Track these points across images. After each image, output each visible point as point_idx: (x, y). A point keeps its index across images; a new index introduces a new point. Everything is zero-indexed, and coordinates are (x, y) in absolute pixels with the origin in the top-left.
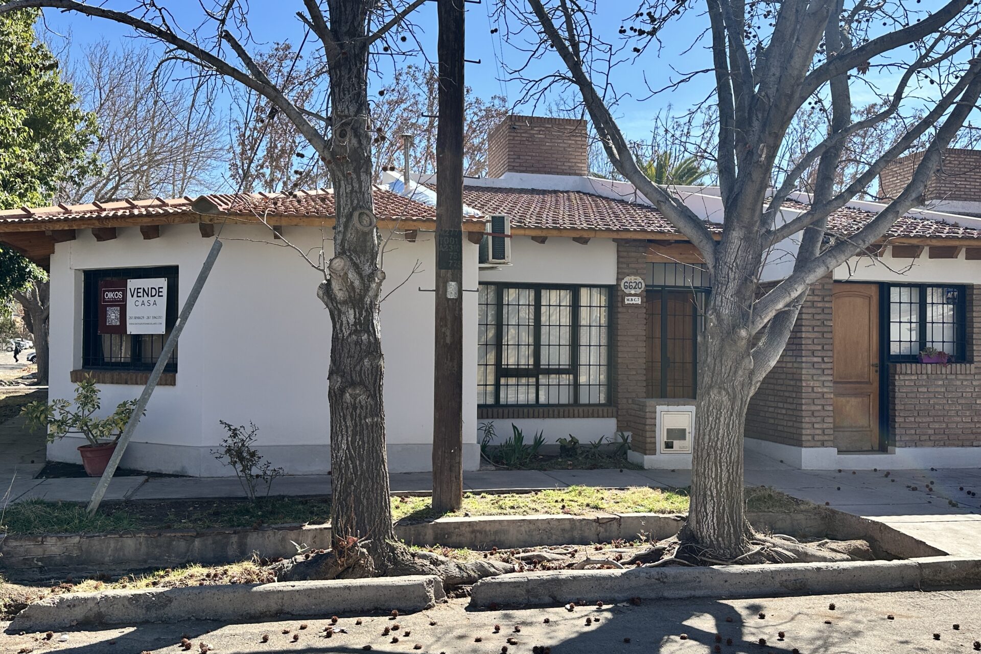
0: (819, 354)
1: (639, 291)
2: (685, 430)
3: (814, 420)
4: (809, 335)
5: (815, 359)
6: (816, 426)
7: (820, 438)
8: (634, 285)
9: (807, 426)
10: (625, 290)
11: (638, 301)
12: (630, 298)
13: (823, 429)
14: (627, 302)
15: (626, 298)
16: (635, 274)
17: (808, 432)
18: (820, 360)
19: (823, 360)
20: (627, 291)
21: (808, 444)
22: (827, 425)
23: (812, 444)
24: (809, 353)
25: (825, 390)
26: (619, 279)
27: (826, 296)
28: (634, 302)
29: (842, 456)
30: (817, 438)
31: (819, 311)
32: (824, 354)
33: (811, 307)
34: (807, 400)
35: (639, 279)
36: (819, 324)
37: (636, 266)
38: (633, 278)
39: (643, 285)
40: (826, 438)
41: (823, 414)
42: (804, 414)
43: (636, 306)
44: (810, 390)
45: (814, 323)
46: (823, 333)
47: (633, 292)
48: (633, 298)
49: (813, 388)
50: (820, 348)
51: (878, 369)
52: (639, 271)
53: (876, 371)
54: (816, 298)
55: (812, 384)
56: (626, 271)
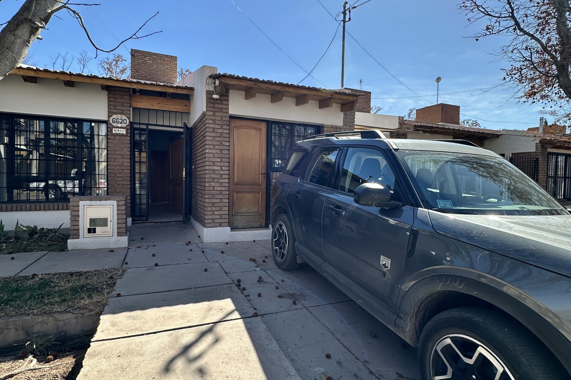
0: (219, 164)
1: (124, 125)
2: (107, 219)
3: (214, 209)
4: (210, 151)
5: (216, 168)
6: (216, 213)
7: (219, 221)
8: (120, 121)
9: (209, 213)
10: (113, 124)
11: (124, 132)
12: (117, 129)
13: (221, 215)
14: (114, 132)
15: (114, 129)
16: (122, 113)
17: (210, 217)
18: (219, 168)
19: (221, 168)
20: (115, 125)
21: (210, 225)
22: (224, 212)
23: (213, 225)
24: (211, 164)
25: (223, 189)
26: (109, 116)
27: (224, 125)
28: (120, 133)
29: (234, 233)
30: (216, 221)
31: (219, 135)
32: (222, 164)
33: (213, 132)
34: (209, 196)
35: (124, 117)
36: (218, 144)
37: (123, 108)
38: (119, 116)
39: (128, 121)
40: (223, 221)
41: (221, 204)
42: (206, 205)
43: (122, 135)
44: (212, 188)
45: (215, 143)
46: (221, 150)
47: (120, 125)
48: (120, 129)
49: (214, 187)
50: (219, 160)
51: (265, 176)
52: (124, 112)
53: (264, 177)
54: (217, 126)
55: (213, 184)
56: (114, 111)
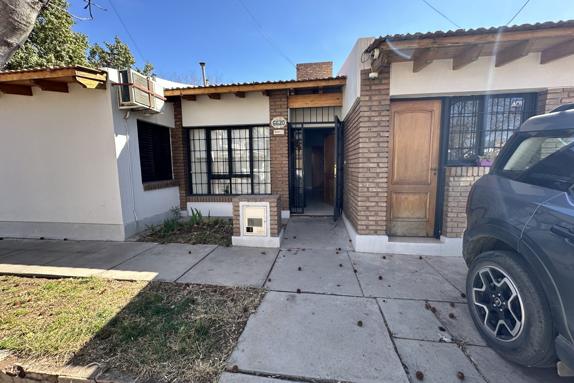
1: (283, 126)
2: (261, 219)
3: (368, 213)
4: (365, 145)
5: (371, 165)
6: (370, 218)
7: (374, 228)
8: (279, 122)
9: (362, 218)
10: (274, 126)
11: (282, 132)
12: (277, 131)
13: (376, 221)
14: (275, 133)
16: (280, 116)
17: (363, 223)
18: (375, 165)
19: (378, 165)
20: (275, 127)
21: (363, 232)
22: (380, 218)
23: (367, 232)
24: (365, 160)
25: (379, 190)
26: (271, 120)
27: (383, 111)
29: (393, 243)
30: (371, 228)
31: (376, 124)
32: (379, 160)
33: (368, 121)
34: (363, 198)
36: (375, 136)
37: (281, 110)
38: (279, 118)
40: (379, 228)
41: (376, 209)
42: (359, 208)
43: (281, 136)
44: (366, 190)
45: (371, 135)
46: (378, 143)
47: (279, 127)
49: (368, 188)
50: (376, 155)
51: (437, 172)
52: (283, 114)
53: (435, 174)
54: (373, 114)
55: (367, 185)
56: (274, 114)
